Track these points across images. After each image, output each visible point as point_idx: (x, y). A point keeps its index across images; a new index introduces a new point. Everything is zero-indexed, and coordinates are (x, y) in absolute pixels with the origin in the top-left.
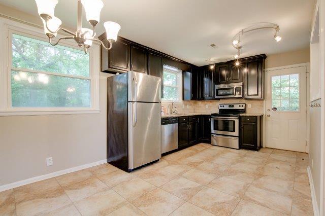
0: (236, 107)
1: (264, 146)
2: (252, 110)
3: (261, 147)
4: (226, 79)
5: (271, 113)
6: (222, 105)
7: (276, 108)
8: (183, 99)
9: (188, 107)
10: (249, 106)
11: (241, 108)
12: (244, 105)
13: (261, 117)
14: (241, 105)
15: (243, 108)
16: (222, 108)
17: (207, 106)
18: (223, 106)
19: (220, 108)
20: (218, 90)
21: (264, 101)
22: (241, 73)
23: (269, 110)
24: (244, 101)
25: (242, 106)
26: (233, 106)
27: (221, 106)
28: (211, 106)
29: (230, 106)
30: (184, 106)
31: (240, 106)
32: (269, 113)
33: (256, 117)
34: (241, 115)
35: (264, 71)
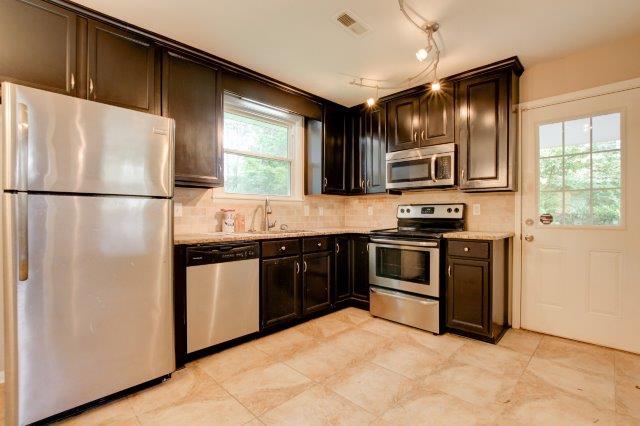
0: (441, 213)
1: (515, 324)
2: (485, 222)
3: (506, 326)
4: (413, 137)
5: (538, 230)
6: (405, 208)
7: (551, 217)
8: (306, 192)
9: (321, 211)
10: (475, 211)
11: (453, 216)
12: (461, 208)
13: (507, 242)
14: (453, 207)
15: (459, 215)
16: (405, 215)
17: (370, 210)
18: (408, 211)
19: (400, 215)
20: (391, 166)
21: (517, 196)
22: (452, 119)
23: (530, 222)
24: (459, 197)
25: (457, 210)
26: (432, 211)
27: (402, 211)
28: (380, 211)
29: (424, 211)
30: (307, 208)
31: (449, 210)
32: (529, 231)
33: (489, 243)
34: (445, 236)
35: (516, 112)
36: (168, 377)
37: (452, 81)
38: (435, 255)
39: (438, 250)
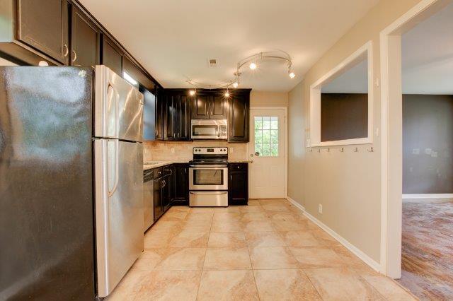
0: (217, 152)
2: (235, 155)
6: (198, 149)
7: (259, 153)
10: (231, 150)
11: (223, 153)
14: (223, 149)
15: (226, 153)
16: (198, 153)
17: (173, 150)
18: (200, 150)
19: (195, 153)
20: (194, 127)
21: (248, 145)
25: (225, 150)
26: (213, 151)
27: (196, 150)
28: (179, 150)
29: (208, 150)
31: (221, 150)
36: (138, 259)
37: (231, 91)
38: (226, 170)
39: (227, 169)
